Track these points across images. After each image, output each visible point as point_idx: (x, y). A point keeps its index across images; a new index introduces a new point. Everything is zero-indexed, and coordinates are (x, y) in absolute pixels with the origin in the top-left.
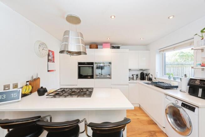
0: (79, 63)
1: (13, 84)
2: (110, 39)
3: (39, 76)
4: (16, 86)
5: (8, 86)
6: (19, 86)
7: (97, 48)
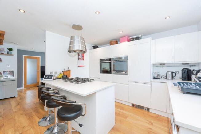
0: (101, 60)
1: (55, 72)
2: (122, 32)
3: (69, 69)
4: (56, 73)
5: (52, 73)
6: (58, 74)
7: (117, 43)
